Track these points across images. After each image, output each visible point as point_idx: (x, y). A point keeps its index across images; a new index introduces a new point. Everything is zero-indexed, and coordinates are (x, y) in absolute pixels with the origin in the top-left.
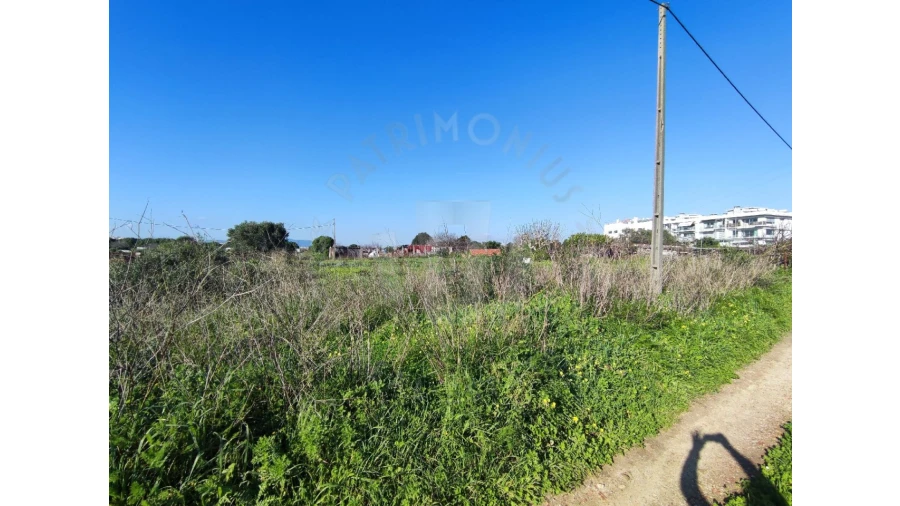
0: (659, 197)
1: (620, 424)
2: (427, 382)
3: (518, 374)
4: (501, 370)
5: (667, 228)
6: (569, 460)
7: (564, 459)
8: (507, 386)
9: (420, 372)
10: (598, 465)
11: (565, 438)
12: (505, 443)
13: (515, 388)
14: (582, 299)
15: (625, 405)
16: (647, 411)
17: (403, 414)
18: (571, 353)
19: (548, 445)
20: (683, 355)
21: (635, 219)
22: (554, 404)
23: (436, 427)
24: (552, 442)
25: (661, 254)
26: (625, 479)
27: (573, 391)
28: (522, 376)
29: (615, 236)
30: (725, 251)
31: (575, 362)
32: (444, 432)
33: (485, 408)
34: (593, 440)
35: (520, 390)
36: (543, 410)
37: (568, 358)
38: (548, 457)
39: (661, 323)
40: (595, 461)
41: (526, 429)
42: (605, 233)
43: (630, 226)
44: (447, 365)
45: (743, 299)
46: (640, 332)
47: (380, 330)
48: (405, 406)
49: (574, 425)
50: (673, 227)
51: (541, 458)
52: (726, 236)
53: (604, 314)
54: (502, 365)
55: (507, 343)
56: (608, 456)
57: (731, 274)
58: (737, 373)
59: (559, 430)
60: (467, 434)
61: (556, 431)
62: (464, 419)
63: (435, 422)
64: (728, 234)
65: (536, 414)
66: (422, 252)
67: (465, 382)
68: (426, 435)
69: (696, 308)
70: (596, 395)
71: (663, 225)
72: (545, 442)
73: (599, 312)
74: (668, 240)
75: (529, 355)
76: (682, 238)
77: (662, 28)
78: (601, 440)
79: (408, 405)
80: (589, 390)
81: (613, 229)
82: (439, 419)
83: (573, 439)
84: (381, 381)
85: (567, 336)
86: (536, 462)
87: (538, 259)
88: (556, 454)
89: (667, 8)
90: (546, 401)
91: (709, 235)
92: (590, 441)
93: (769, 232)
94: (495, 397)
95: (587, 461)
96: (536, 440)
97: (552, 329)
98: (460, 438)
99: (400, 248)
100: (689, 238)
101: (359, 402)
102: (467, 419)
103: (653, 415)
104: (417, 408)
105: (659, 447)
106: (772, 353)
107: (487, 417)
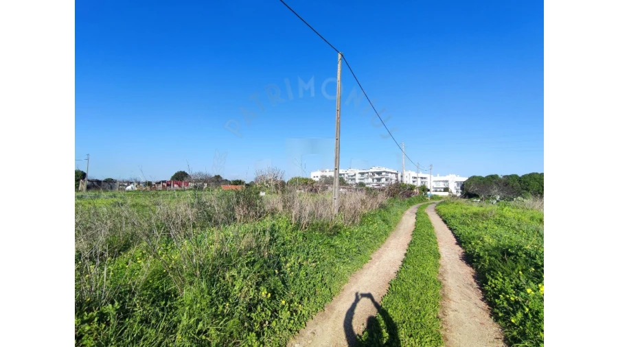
0: (337, 159)
1: (311, 299)
2: (167, 296)
3: (245, 278)
4: (233, 276)
5: (343, 176)
6: (278, 332)
7: (275, 332)
8: (236, 288)
9: (162, 289)
10: (296, 331)
11: (277, 317)
12: (232, 332)
13: (242, 288)
14: (293, 219)
15: (314, 286)
16: (327, 287)
17: (137, 329)
18: (285, 256)
19: (265, 325)
20: (346, 250)
21: (328, 170)
22: (269, 294)
23: (172, 334)
24: (267, 322)
25: (339, 192)
26: (312, 335)
27: (284, 283)
28: (248, 277)
29: (317, 179)
30: (367, 189)
31: (286, 262)
32: (179, 336)
33: (218, 308)
34: (294, 314)
35: (247, 289)
36: (262, 301)
37: (283, 259)
38: (264, 334)
39: (336, 231)
40: (295, 329)
41: (249, 317)
42: (312, 177)
43: (325, 174)
44: (187, 279)
45: (374, 215)
46: (325, 237)
47: (126, 255)
48: (141, 322)
49: (283, 306)
50: (346, 176)
51: (258, 335)
52: (369, 182)
53: (306, 228)
54: (234, 272)
55: (239, 255)
56: (303, 323)
57: (370, 202)
58: (371, 256)
59: (272, 312)
60: (200, 333)
61: (270, 314)
62: (198, 321)
63: (172, 329)
64: (370, 180)
65: (257, 304)
66: (180, 186)
67: (202, 291)
68: (161, 343)
69: (353, 222)
70: (298, 283)
71: (341, 174)
72: (261, 324)
73: (303, 228)
74: (342, 182)
75: (254, 261)
76: (350, 182)
77: (339, 66)
78: (299, 313)
79: (145, 321)
80: (294, 279)
81: (316, 175)
82: (175, 326)
83: (280, 317)
84: (116, 303)
85: (283, 244)
86: (254, 341)
87: (270, 193)
88: (269, 331)
89: (342, 55)
90: (264, 293)
91: (362, 181)
92: (292, 315)
93: (387, 180)
94: (226, 298)
95: (290, 330)
96: (255, 324)
97: (273, 240)
98: (194, 338)
99: (160, 183)
100: (353, 182)
101: (87, 328)
102: (201, 320)
103: (330, 289)
104: (153, 322)
105: (332, 309)
106: (386, 243)
107: (218, 315)
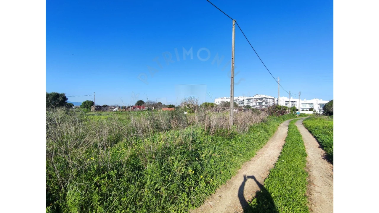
0: (232, 90)
1: (218, 177)
2: (139, 168)
3: (179, 161)
4: (173, 160)
5: (235, 101)
6: (199, 194)
7: (197, 194)
8: (175, 166)
9: (136, 164)
10: (210, 194)
11: (198, 185)
12: (173, 191)
13: (178, 167)
14: (205, 128)
15: (220, 169)
16: (227, 170)
17: (125, 184)
18: (201, 150)
19: (191, 189)
20: (239, 148)
21: (225, 98)
22: (193, 172)
23: (142, 188)
24: (193, 188)
25: (233, 111)
26: (219, 198)
27: (201, 165)
28: (181, 161)
29: (218, 104)
30: (253, 110)
31: (202, 154)
32: (146, 190)
33: (165, 177)
34: (208, 184)
35: (180, 168)
36: (189, 175)
37: (200, 152)
38: (191, 194)
39: (232, 136)
40: (209, 193)
41: (182, 183)
42: (215, 102)
43: (223, 100)
44: (149, 160)
45: (258, 127)
46: (226, 140)
47: (117, 146)
48: (127, 181)
49: (201, 179)
50: (237, 101)
51: (188, 194)
53: (213, 134)
54: (173, 158)
55: (175, 148)
56: (214, 190)
57: (255, 118)
58: (256, 153)
59: (195, 182)
60: (157, 190)
61: (194, 183)
62: (155, 183)
63: (142, 186)
64: (254, 104)
65: (186, 177)
66: (140, 109)
67: (157, 167)
68: (137, 193)
69: (244, 131)
70: (210, 166)
71: (234, 100)
72: (189, 188)
73: (212, 134)
74: (235, 105)
75: (184, 152)
76: (240, 105)
77: (234, 28)
78: (211, 184)
79: (129, 181)
80: (207, 164)
81: (218, 101)
82: (144, 185)
83: (200, 185)
84: (115, 170)
85: (200, 143)
86: (186, 197)
87: (190, 112)
88: (194, 193)
90: (190, 170)
91: (248, 104)
92: (207, 185)
93: (266, 103)
94: (169, 172)
95: (206, 193)
96: (186, 188)
97: (194, 141)
98: (154, 192)
99: (129, 107)
100: (242, 105)
101: (103, 182)
102: (157, 183)
103: (229, 172)
104: (133, 181)
105: (231, 183)
106: (267, 145)
107: (166, 181)
